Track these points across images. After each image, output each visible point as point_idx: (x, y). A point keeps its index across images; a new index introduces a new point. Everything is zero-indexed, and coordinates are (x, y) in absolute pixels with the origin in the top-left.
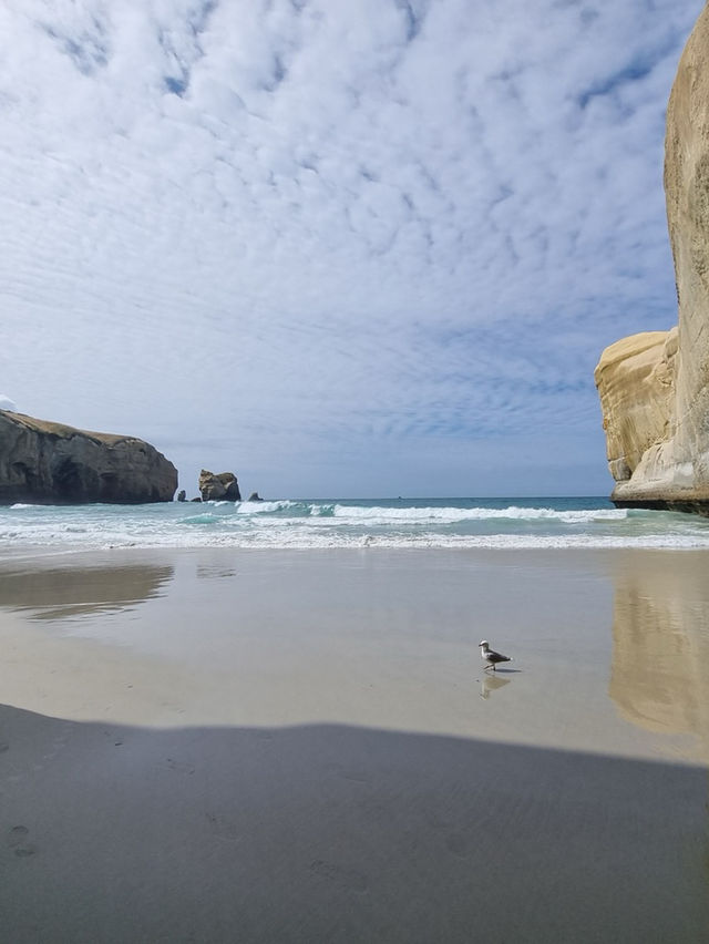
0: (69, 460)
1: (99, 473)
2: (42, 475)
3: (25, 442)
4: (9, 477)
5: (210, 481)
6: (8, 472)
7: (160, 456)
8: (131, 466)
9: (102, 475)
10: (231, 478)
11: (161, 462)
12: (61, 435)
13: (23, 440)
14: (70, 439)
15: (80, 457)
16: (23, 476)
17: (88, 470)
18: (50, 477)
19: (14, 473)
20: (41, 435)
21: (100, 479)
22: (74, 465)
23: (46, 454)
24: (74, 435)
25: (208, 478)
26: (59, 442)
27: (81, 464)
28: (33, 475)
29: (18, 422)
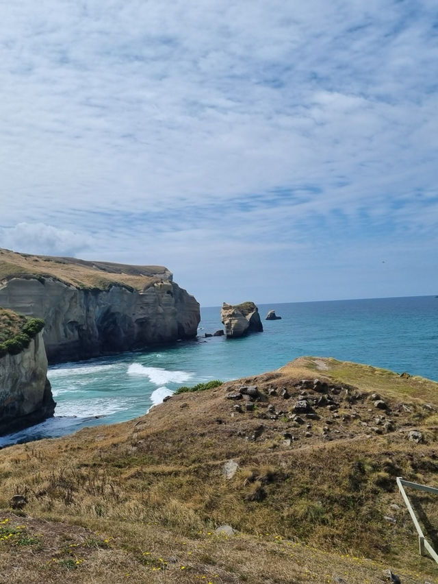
0: (108, 311)
1: (134, 320)
2: (90, 329)
3: (76, 302)
4: (66, 336)
5: (233, 315)
6: (65, 331)
7: (183, 292)
8: (161, 310)
9: (137, 320)
10: (252, 307)
11: (185, 298)
12: (101, 288)
13: (74, 300)
14: (109, 291)
15: (118, 307)
16: (76, 333)
17: (125, 316)
18: (96, 329)
19: (69, 331)
20: (86, 291)
21: (135, 325)
22: (113, 314)
23: (91, 308)
24: (111, 286)
25: (231, 312)
26: (101, 294)
27: (119, 313)
28: (83, 330)
29: (69, 285)
